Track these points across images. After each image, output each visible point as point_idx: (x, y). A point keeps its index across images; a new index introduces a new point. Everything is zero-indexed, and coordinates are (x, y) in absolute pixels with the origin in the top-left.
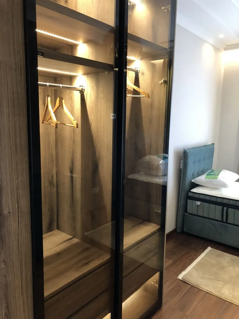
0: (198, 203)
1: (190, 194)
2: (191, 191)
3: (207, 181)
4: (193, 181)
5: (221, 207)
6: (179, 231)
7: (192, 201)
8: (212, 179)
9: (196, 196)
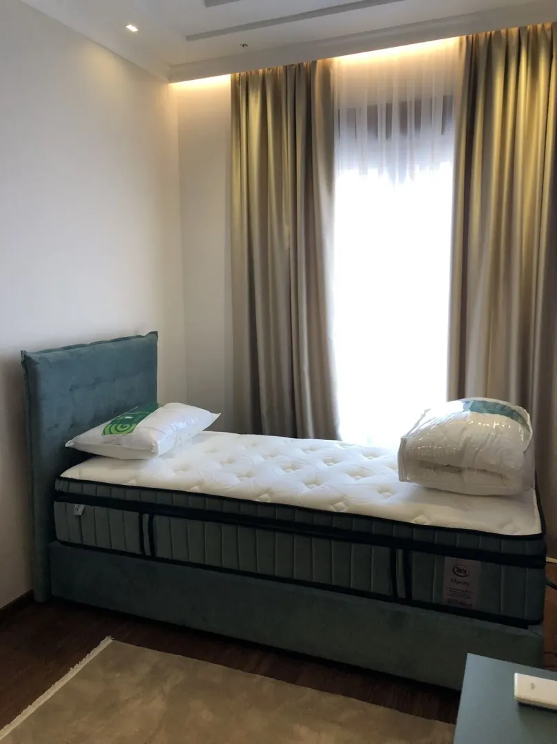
0: (79, 509)
1: (59, 486)
2: (62, 475)
3: (105, 443)
4: (69, 444)
5: (136, 514)
6: (39, 597)
7: (63, 504)
8: (121, 435)
9: (75, 489)
